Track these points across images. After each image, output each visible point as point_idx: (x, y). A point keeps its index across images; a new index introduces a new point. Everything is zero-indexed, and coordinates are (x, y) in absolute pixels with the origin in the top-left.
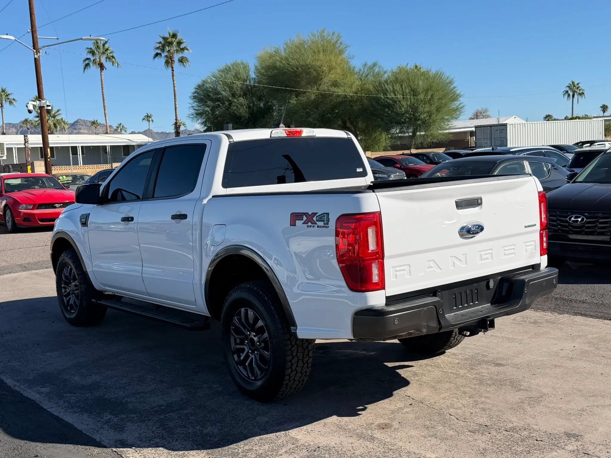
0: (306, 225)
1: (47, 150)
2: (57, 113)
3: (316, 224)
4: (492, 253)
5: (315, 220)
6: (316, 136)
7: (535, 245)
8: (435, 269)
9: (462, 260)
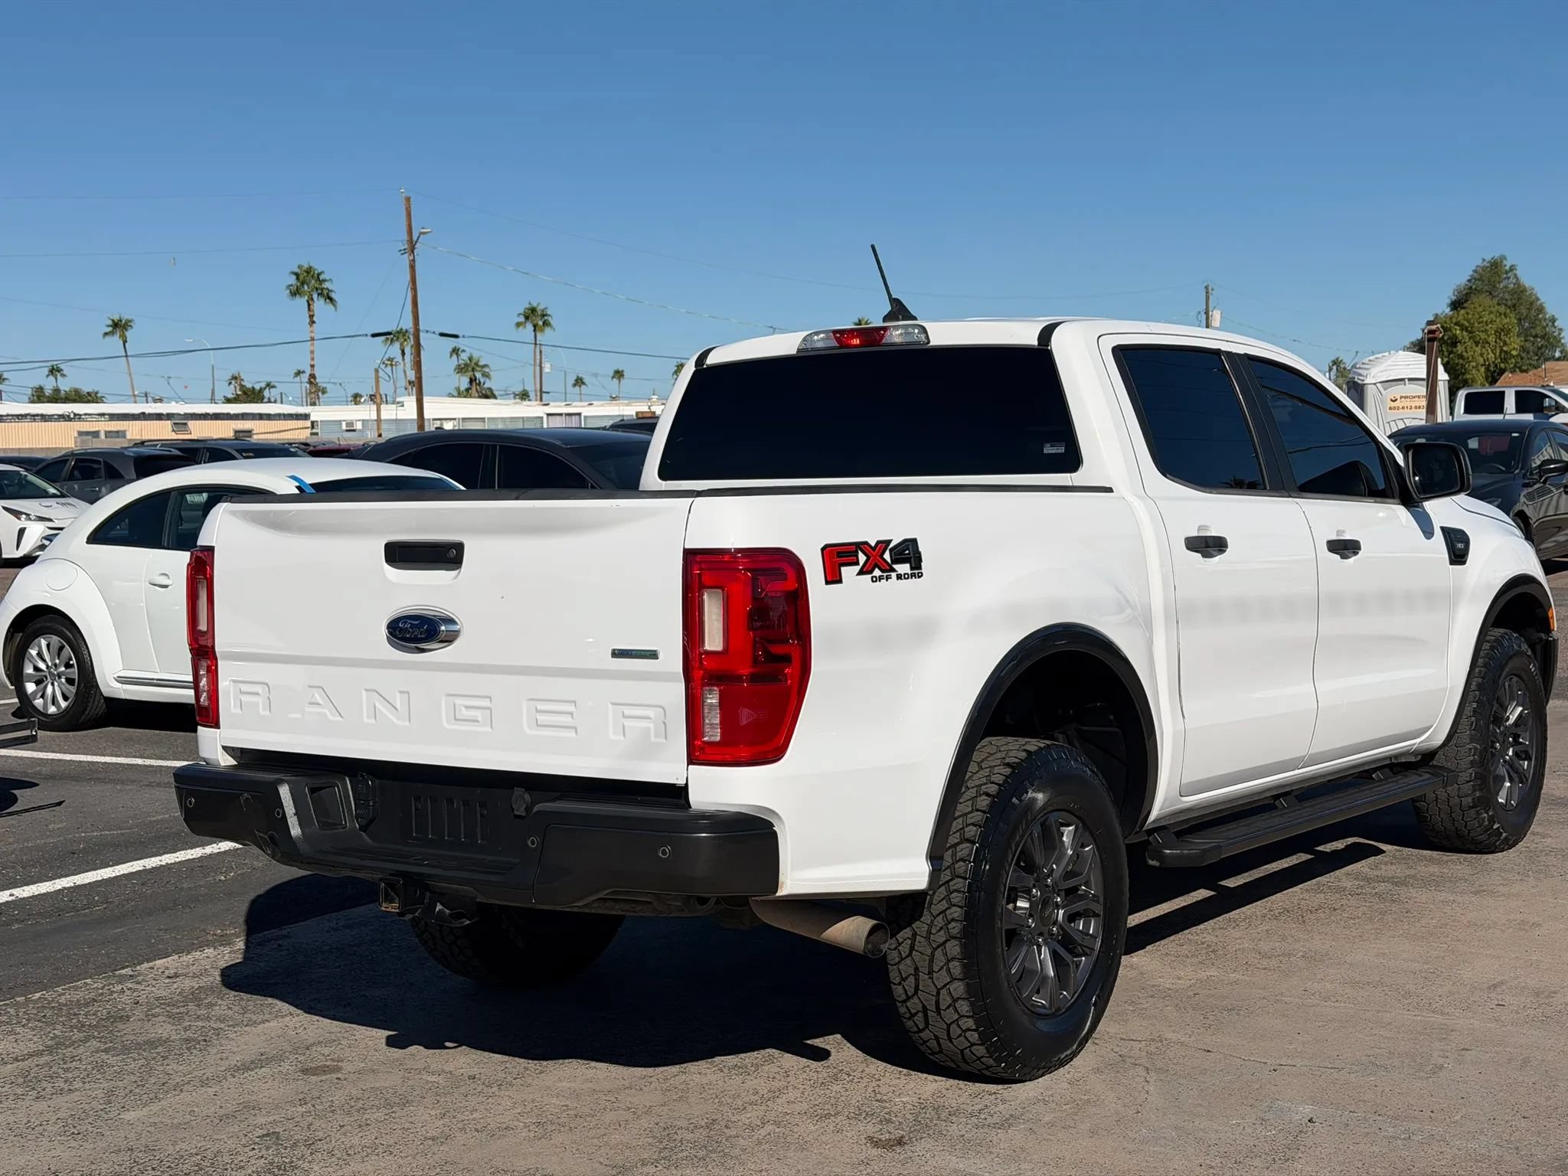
4: (490, 709)
6: (929, 343)
7: (664, 723)
8: (327, 711)
9: (399, 708)
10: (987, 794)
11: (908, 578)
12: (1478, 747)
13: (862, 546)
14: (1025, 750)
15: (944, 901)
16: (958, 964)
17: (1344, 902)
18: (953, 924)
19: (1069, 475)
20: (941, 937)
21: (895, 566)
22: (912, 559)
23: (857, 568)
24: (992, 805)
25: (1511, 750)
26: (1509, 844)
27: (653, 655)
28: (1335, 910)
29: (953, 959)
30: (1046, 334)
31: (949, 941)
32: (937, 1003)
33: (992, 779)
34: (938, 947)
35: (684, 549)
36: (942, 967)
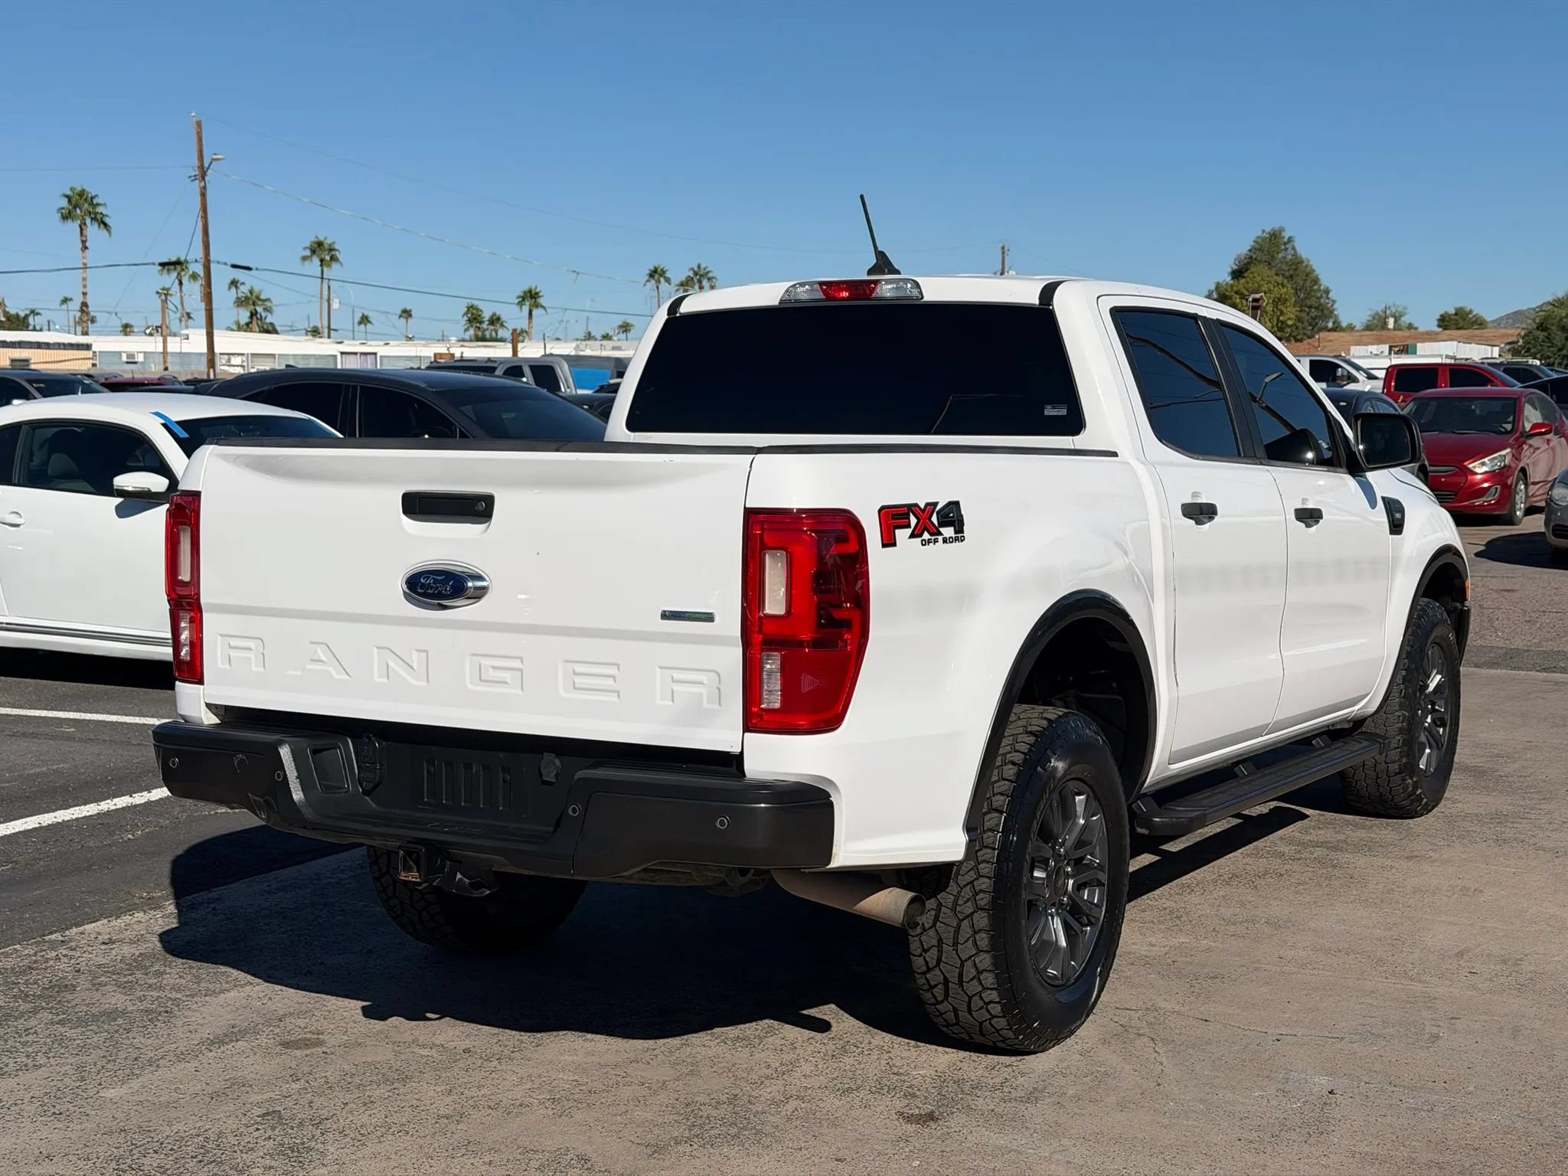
4: (521, 669)
6: (922, 298)
7: (719, 689)
8: (331, 669)
9: (415, 667)
10: (1013, 763)
11: (952, 542)
12: (1407, 714)
13: (912, 508)
14: (1045, 718)
15: (972, 872)
16: (984, 935)
17: (1288, 867)
18: (981, 896)
19: (1070, 438)
20: (968, 908)
21: (942, 530)
22: (956, 523)
23: (909, 531)
24: (1019, 774)
25: (1430, 717)
26: (1428, 809)
27: (709, 618)
28: (1281, 875)
29: (980, 931)
30: (1048, 292)
31: (977, 912)
32: (961, 975)
33: (1017, 748)
34: (965, 918)
35: (745, 507)
36: (968, 939)
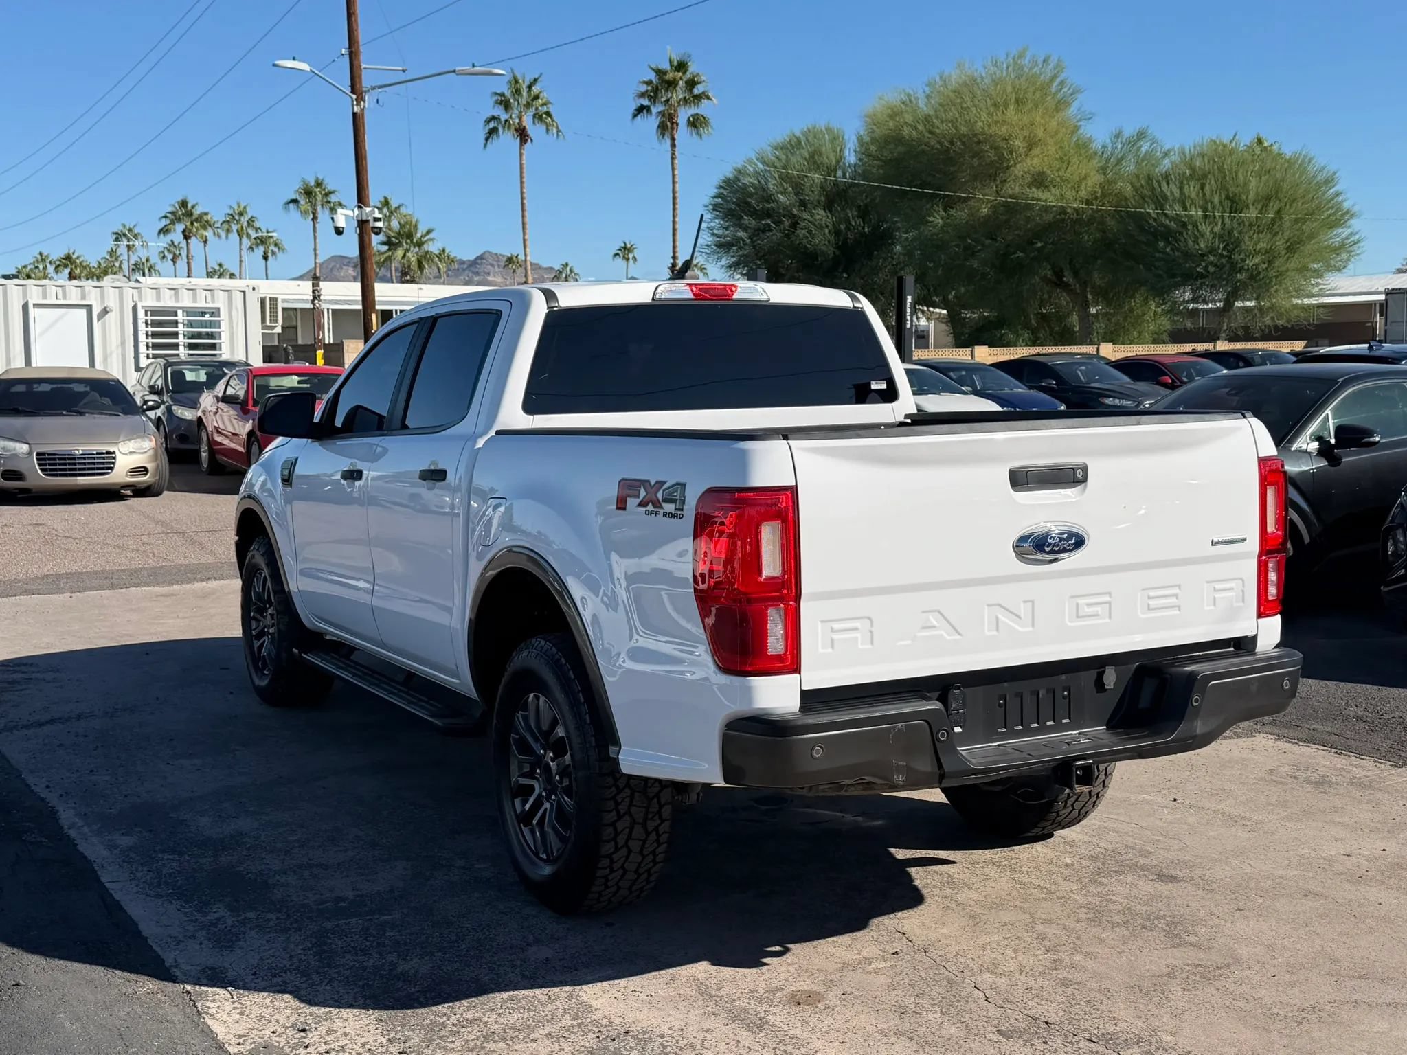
0: (644, 509)
1: (371, 316)
2: (425, 236)
3: (662, 508)
4: (1110, 603)
5: (660, 500)
6: (769, 300)
7: (1243, 591)
8: (943, 632)
9: (1022, 616)
